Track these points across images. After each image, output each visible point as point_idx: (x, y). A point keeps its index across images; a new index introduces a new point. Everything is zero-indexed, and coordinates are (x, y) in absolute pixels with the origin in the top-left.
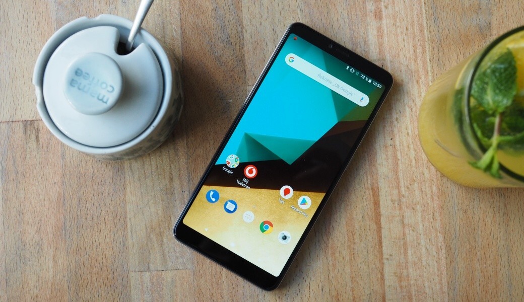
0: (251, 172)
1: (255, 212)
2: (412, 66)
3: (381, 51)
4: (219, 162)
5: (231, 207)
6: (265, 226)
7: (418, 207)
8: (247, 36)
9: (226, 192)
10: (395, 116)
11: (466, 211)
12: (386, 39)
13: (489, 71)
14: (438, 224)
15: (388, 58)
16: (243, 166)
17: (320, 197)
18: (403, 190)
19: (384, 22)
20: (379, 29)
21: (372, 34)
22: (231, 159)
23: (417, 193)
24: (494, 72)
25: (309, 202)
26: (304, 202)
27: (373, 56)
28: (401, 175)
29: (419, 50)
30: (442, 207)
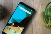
0: (13, 24)
1: (14, 30)
2: (38, 8)
3: (33, 6)
4: (9, 22)
5: (10, 29)
6: (15, 32)
7: (39, 30)
8: (14, 4)
9: (10, 27)
10: (35, 16)
11: (46, 30)
12: (34, 4)
13: (49, 8)
14: (42, 32)
15: (34, 7)
16: (12, 23)
17: (23, 28)
18: (36, 27)
19: (34, 2)
20: (33, 3)
21: (32, 4)
22: (10, 22)
23: (39, 28)
24: (49, 9)
25: (22, 29)
26: (21, 29)
27: (32, 7)
28: (36, 25)
29: (39, 6)
30: (42, 30)
